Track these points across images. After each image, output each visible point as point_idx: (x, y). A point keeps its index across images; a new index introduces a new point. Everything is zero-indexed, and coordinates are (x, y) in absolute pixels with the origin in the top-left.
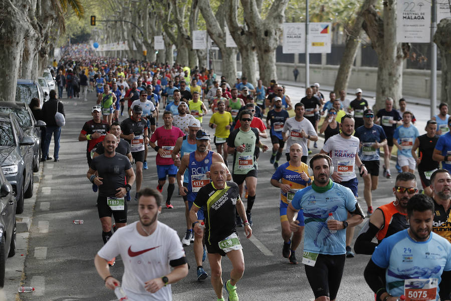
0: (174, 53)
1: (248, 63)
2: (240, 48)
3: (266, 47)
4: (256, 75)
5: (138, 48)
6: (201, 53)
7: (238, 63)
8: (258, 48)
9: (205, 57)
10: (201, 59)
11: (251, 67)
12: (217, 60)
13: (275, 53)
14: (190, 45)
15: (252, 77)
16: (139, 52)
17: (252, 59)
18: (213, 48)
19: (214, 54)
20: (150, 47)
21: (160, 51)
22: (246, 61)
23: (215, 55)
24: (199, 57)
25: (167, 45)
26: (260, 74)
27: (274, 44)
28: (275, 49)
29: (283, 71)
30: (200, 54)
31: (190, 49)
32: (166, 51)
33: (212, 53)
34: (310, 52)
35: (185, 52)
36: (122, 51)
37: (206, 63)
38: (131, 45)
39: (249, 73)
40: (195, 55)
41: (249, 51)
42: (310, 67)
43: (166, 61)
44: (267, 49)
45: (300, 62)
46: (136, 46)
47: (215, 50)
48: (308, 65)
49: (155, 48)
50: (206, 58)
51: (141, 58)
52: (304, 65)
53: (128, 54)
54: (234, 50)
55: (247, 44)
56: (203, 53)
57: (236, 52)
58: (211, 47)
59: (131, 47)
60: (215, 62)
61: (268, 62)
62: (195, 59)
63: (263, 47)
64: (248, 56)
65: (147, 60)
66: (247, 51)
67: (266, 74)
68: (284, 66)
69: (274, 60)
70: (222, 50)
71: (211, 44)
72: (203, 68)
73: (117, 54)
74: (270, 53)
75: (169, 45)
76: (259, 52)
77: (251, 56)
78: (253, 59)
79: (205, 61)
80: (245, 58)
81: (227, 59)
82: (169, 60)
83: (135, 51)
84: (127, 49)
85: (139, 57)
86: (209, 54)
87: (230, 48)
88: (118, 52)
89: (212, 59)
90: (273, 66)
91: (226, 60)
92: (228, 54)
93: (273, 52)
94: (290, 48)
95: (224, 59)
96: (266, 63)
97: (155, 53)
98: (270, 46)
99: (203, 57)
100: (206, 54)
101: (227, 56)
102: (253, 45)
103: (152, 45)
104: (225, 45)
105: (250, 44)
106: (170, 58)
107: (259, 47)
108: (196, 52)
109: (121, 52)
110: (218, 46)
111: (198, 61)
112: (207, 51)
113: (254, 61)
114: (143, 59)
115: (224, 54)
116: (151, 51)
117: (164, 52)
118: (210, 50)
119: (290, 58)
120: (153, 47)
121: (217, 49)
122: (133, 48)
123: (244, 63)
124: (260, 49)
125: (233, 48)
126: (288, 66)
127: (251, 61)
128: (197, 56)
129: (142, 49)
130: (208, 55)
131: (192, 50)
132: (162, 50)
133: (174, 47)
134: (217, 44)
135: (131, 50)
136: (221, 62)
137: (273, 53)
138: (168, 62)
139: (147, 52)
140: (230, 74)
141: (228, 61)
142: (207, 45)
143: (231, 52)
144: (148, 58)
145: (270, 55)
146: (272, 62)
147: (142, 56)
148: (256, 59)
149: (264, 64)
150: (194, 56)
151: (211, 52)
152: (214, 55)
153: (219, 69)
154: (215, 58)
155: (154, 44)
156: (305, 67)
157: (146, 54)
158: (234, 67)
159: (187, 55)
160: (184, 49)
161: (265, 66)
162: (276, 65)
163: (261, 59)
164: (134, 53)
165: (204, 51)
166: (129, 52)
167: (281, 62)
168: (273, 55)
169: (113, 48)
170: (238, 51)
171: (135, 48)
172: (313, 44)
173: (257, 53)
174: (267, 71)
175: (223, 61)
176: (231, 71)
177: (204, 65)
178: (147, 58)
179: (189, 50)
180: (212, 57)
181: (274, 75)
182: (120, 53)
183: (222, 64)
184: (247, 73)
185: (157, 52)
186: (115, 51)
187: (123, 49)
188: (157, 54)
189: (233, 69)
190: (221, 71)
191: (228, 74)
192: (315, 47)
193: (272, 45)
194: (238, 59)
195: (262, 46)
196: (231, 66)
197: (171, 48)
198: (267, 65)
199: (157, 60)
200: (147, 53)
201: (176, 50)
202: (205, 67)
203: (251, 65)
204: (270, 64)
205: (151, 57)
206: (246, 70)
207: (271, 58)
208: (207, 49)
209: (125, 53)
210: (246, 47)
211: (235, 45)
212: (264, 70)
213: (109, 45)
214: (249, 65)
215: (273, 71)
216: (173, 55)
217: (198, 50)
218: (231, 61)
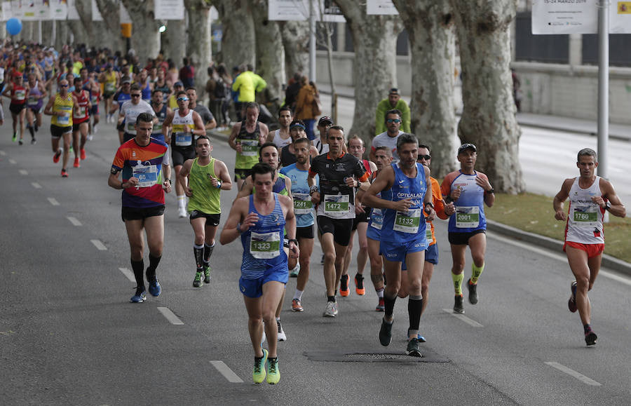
0: (213, 33)
1: (431, 63)
2: (407, 17)
3: (483, 15)
4: (453, 100)
5: (104, 16)
6: (294, 31)
7: (398, 62)
8: (459, 17)
9: (304, 45)
10: (293, 50)
11: (438, 74)
12: (341, 52)
13: (510, 32)
14: (260, 10)
15: (443, 104)
16: (107, 28)
17: (441, 52)
18: (328, 18)
19: (330, 34)
20: (143, 12)
21: (171, 23)
22: (425, 56)
23: (335, 38)
24: (286, 43)
25: (193, 8)
26: (466, 95)
27: (506, 7)
28: (508, 21)
29: (536, 89)
30: (289, 35)
31: (261, 21)
32: (190, 24)
33: (325, 31)
34: (611, 32)
35: (247, 28)
36: (59, 22)
37: (306, 63)
38: (86, 4)
39: (434, 92)
40: (276, 38)
41: (433, 29)
42: (613, 77)
43: (188, 54)
44: (486, 21)
45: (585, 60)
46: (100, 10)
47: (335, 25)
48: (607, 69)
49: (158, 16)
50: (308, 45)
51: (116, 44)
52: (595, 68)
53: (75, 33)
54: (389, 25)
55: (428, 8)
56: (300, 33)
57: (396, 29)
58: (321, 15)
59: (86, 10)
60: (335, 58)
61: (489, 60)
62: (277, 48)
63: (474, 16)
64: (429, 40)
65: (133, 51)
66: (428, 26)
67: (484, 96)
68: (539, 71)
69: (508, 53)
70: (354, 26)
71: (323, 6)
72: (297, 77)
73: (44, 33)
74: (496, 32)
75: (199, 7)
76: (462, 29)
77: (439, 41)
78: (446, 50)
79: (306, 55)
80: (420, 49)
81: (369, 50)
82: (198, 53)
83: (96, 23)
84: (74, 16)
85: (109, 41)
86: (318, 34)
87: (377, 17)
88: (47, 25)
89: (326, 49)
90: (503, 71)
91: (367, 55)
92: (370, 36)
93: (506, 29)
94: (553, 18)
95: (361, 49)
96: (483, 63)
97: (156, 30)
98: (495, 12)
99: (300, 43)
100: (308, 35)
101: (370, 41)
102: (446, 10)
103: (148, 8)
104: (364, 10)
105: (436, 6)
106: (202, 46)
107: (463, 16)
108: (277, 27)
109: (55, 26)
110: (342, 13)
111: (283, 56)
112: (310, 26)
113: (447, 57)
114: (121, 48)
115: (361, 38)
116: (145, 25)
117: (184, 28)
118: (317, 23)
119: (555, 47)
120: (152, 14)
121: (340, 19)
122: (90, 15)
123: (419, 61)
124: (465, 21)
125: (389, 18)
126: (550, 73)
127: (440, 57)
128: (280, 40)
129: (118, 17)
130: (314, 39)
131: (266, 22)
132: (177, 21)
133: (213, 14)
134: (338, 5)
135: (85, 20)
136: (353, 60)
137: (503, 34)
138: (195, 58)
139: (133, 25)
140: (376, 95)
141: (371, 57)
142: (311, 8)
143: (382, 32)
144: (137, 44)
145: (496, 39)
146: (499, 59)
147: (117, 39)
148: (452, 48)
149: (478, 65)
150: (272, 41)
151: (323, 31)
152: (330, 40)
153: (348, 78)
154: (335, 49)
155: (153, 5)
156: (599, 76)
157: (130, 35)
158: (390, 75)
159: (253, 37)
160: (242, 18)
161: (480, 72)
162: (513, 70)
163: (468, 51)
164: (95, 32)
165: (302, 27)
166: (79, 27)
167: (529, 60)
168: (505, 41)
169: (32, 14)
170: (401, 26)
171: (96, 16)
172: (623, 8)
173: (457, 33)
174: (486, 86)
175: (357, 57)
176: (382, 87)
177: (301, 68)
178: (132, 42)
179: (255, 24)
180: (325, 45)
181: (505, 99)
182: (50, 30)
183: (356, 65)
184: (427, 91)
185: (162, 29)
186: (36, 23)
187: (63, 17)
188: (163, 35)
189: (386, 80)
190: (353, 86)
191: (371, 94)
192: (625, 15)
193: (501, 10)
194: (401, 50)
195: (472, 12)
196: (381, 70)
197: (206, 18)
198: (486, 69)
199: (162, 52)
200: (133, 31)
201: (220, 23)
202: (304, 73)
203: (440, 68)
204: (495, 66)
205: (145, 42)
206: (425, 84)
207: (499, 48)
208: (309, 20)
209: (66, 29)
210: (424, 15)
211: (393, 11)
212: (476, 85)
213: (20, 6)
214: (433, 67)
215: (504, 87)
216: (209, 39)
217: (282, 24)
218: (380, 55)
